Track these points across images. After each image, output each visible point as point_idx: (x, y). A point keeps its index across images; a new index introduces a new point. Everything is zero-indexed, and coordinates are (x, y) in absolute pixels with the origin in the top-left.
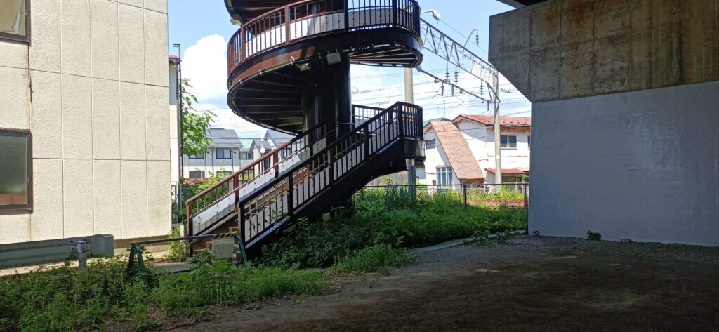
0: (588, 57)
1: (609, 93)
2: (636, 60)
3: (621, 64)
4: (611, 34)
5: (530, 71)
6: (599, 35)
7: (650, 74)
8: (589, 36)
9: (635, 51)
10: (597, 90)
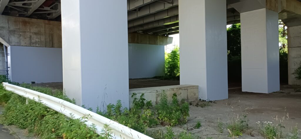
0: (29, 36)
1: (35, 47)
2: (42, 40)
3: (38, 40)
4: (35, 32)
5: (9, 36)
6: (32, 31)
7: (46, 44)
8: (29, 30)
9: (42, 38)
10: (32, 45)
